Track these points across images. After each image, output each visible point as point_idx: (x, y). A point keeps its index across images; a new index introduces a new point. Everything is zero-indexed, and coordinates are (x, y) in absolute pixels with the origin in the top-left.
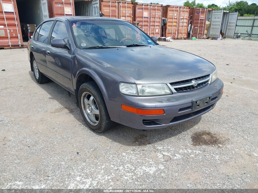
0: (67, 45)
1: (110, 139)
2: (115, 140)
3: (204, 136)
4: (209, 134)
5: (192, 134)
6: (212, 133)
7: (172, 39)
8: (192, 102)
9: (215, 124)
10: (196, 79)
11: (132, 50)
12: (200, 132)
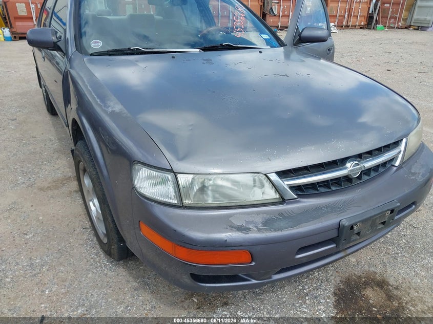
0: (59, 43)
1: (136, 278)
2: (145, 285)
3: (368, 292)
4: (382, 284)
5: (338, 279)
6: (392, 281)
7: (335, 28)
8: (339, 228)
9: (401, 252)
10: (360, 157)
11: (207, 60)
12: (360, 277)
